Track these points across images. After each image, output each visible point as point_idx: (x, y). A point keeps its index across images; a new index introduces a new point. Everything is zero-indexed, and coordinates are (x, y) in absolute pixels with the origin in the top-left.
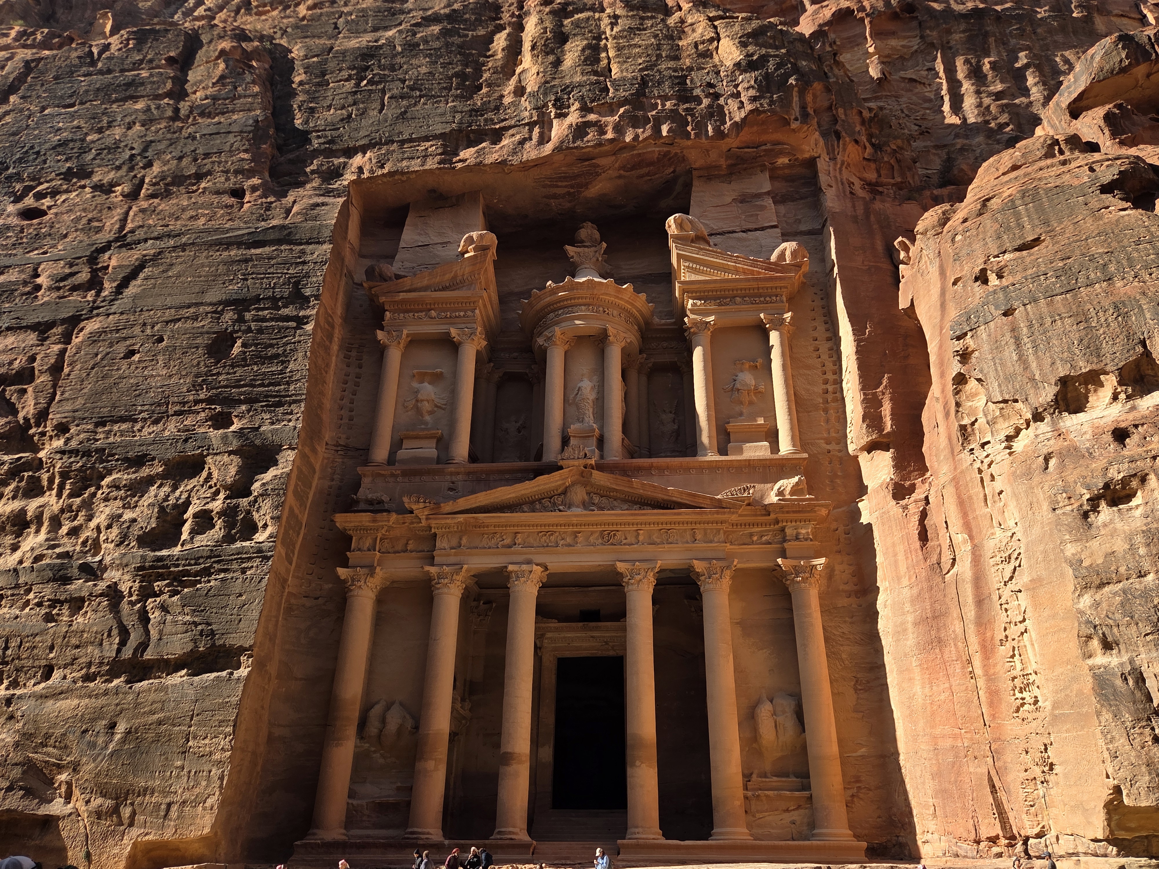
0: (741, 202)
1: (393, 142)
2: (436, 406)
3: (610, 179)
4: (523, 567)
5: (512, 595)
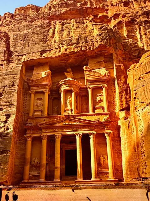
0: (98, 63)
1: (31, 53)
3: (73, 59)
4: (58, 134)
5: (56, 140)
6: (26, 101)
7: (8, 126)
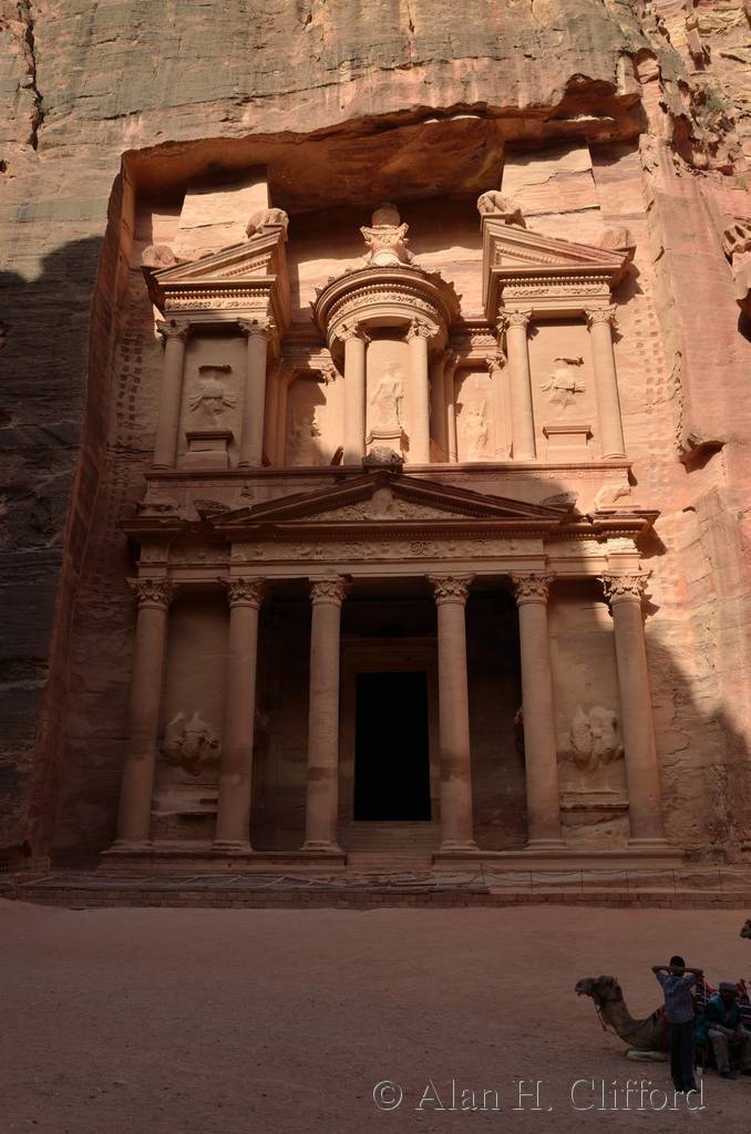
0: (558, 180)
1: (170, 107)
2: (225, 404)
3: (413, 152)
4: (326, 578)
5: (315, 608)
6: (137, 380)
7: (33, 516)
